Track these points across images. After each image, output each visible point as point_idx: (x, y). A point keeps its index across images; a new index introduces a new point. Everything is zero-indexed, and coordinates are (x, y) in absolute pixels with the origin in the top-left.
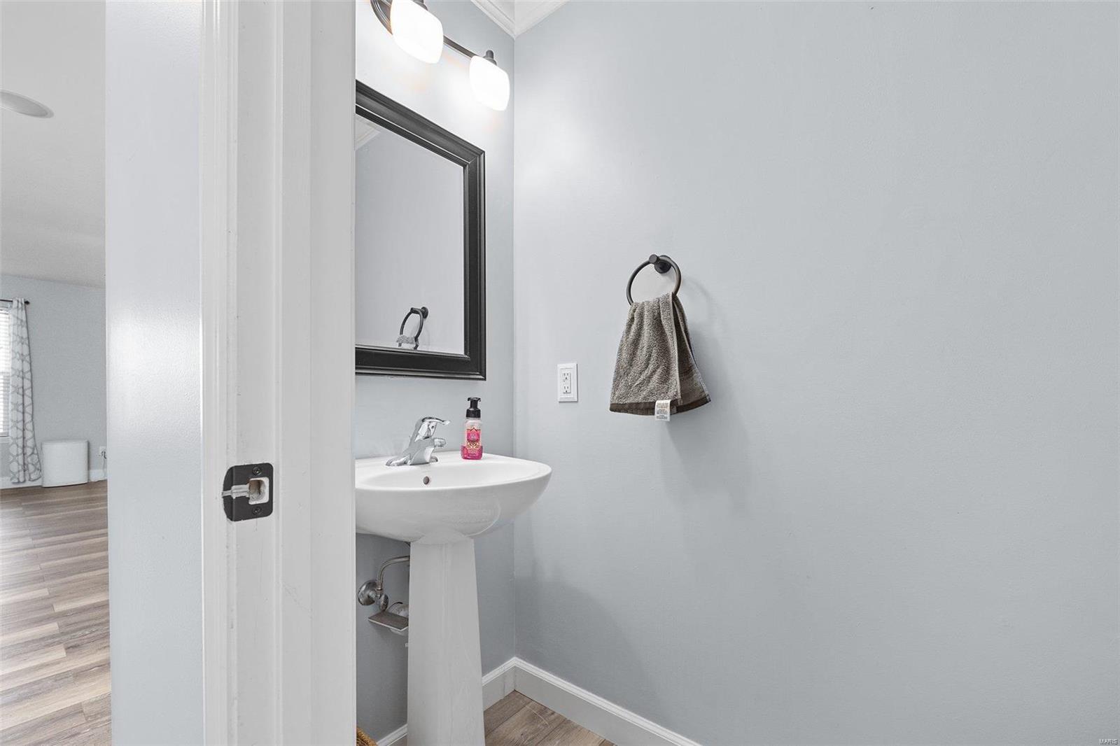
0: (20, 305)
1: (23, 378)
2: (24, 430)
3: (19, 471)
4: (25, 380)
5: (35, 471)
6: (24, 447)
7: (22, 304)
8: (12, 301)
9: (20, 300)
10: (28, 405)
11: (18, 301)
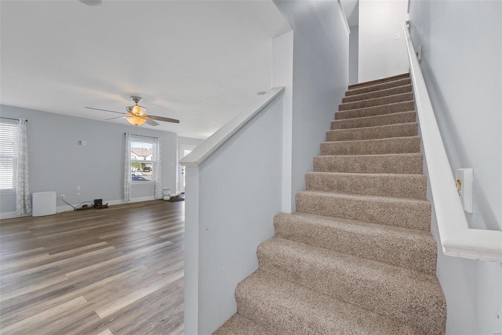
0: (23, 122)
1: (24, 160)
2: (24, 187)
3: (21, 209)
4: (25, 161)
5: (29, 208)
6: (24, 196)
7: (24, 121)
8: (19, 120)
9: (23, 119)
10: (26, 174)
11: (22, 120)
